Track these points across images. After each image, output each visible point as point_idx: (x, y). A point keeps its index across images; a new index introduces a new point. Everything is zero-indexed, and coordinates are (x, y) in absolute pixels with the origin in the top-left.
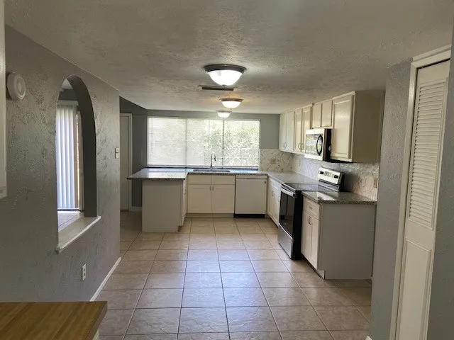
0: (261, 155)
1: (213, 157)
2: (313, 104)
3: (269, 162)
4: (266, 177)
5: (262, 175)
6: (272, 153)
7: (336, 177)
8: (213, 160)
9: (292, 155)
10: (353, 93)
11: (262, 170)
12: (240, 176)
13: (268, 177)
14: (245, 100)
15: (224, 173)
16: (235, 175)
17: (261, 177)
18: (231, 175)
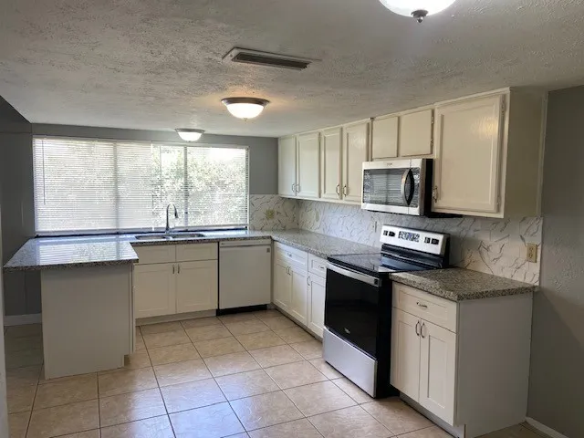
0: (251, 204)
1: (172, 211)
2: (372, 119)
3: (264, 216)
4: (269, 241)
5: (263, 238)
6: (267, 201)
7: (435, 242)
8: (172, 217)
9: (299, 203)
10: (507, 90)
11: (254, 229)
12: (226, 243)
13: (273, 241)
14: (276, 103)
15: (192, 238)
16: (218, 241)
17: (261, 241)
18: (210, 241)
